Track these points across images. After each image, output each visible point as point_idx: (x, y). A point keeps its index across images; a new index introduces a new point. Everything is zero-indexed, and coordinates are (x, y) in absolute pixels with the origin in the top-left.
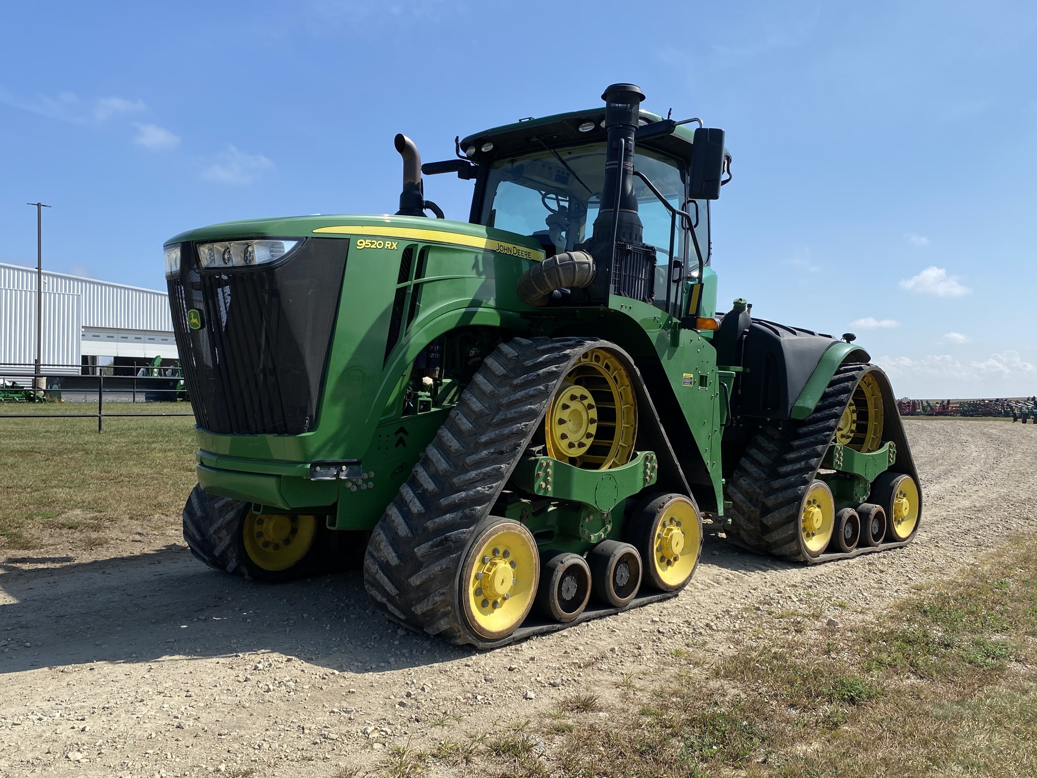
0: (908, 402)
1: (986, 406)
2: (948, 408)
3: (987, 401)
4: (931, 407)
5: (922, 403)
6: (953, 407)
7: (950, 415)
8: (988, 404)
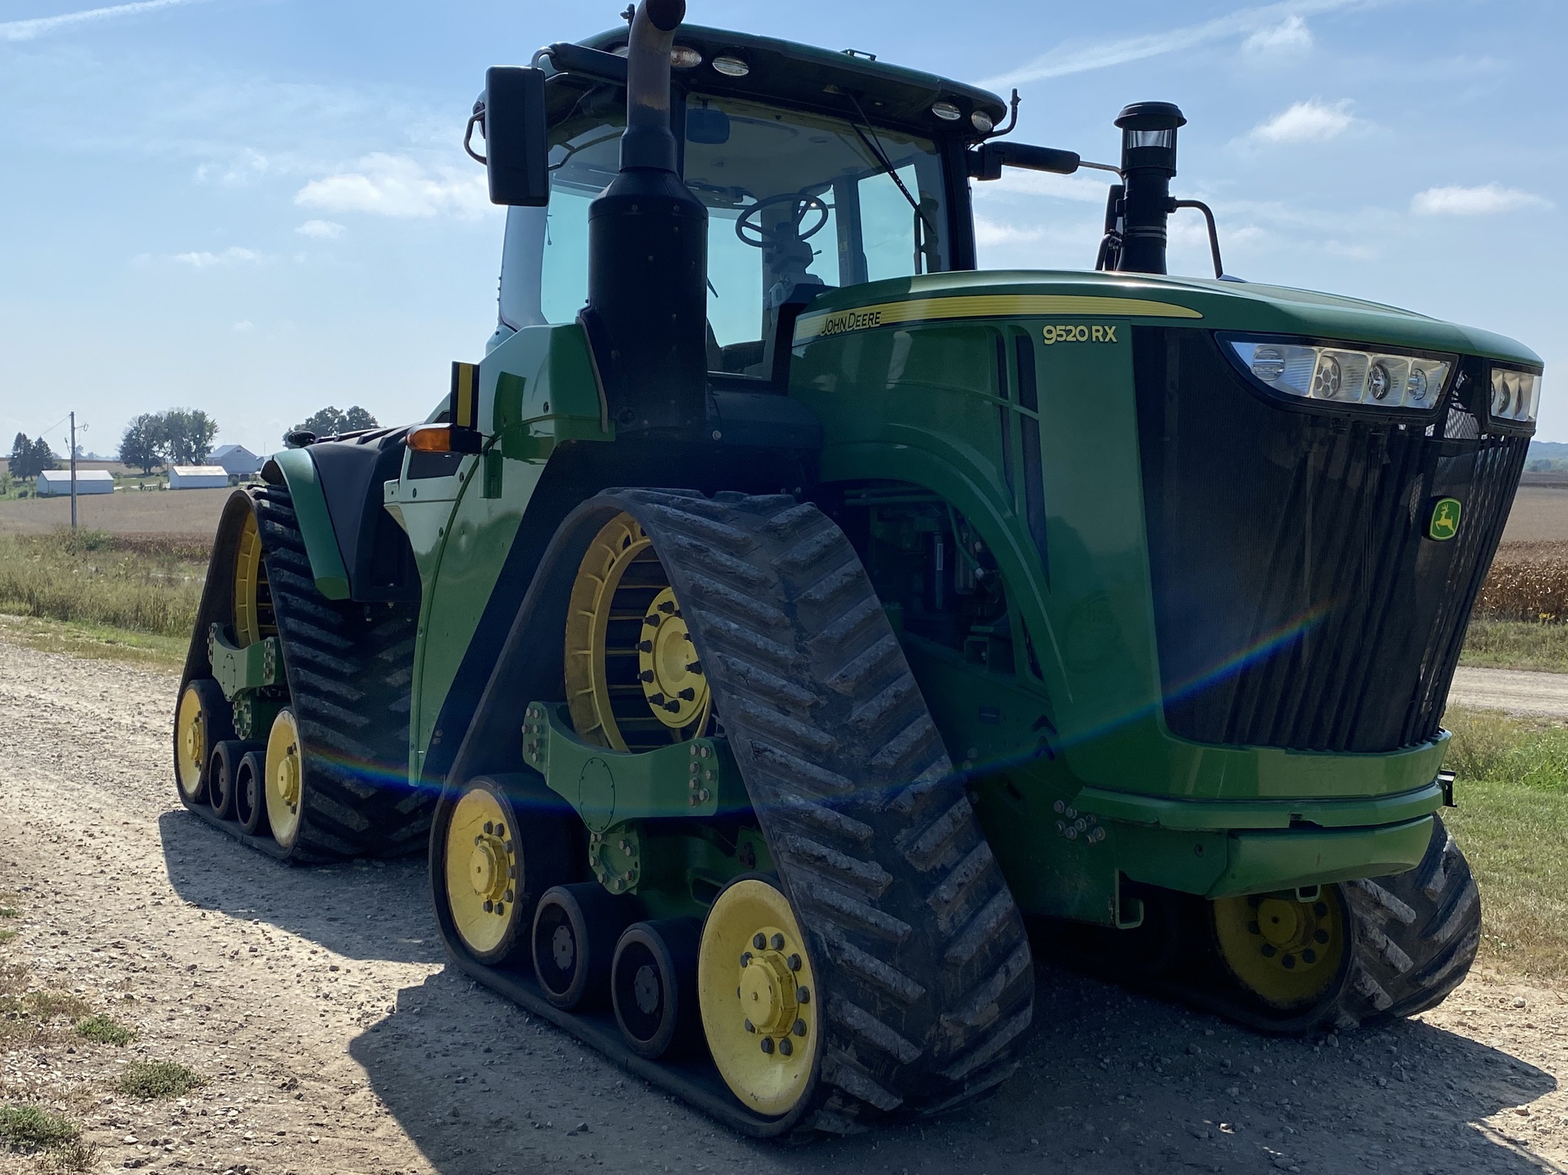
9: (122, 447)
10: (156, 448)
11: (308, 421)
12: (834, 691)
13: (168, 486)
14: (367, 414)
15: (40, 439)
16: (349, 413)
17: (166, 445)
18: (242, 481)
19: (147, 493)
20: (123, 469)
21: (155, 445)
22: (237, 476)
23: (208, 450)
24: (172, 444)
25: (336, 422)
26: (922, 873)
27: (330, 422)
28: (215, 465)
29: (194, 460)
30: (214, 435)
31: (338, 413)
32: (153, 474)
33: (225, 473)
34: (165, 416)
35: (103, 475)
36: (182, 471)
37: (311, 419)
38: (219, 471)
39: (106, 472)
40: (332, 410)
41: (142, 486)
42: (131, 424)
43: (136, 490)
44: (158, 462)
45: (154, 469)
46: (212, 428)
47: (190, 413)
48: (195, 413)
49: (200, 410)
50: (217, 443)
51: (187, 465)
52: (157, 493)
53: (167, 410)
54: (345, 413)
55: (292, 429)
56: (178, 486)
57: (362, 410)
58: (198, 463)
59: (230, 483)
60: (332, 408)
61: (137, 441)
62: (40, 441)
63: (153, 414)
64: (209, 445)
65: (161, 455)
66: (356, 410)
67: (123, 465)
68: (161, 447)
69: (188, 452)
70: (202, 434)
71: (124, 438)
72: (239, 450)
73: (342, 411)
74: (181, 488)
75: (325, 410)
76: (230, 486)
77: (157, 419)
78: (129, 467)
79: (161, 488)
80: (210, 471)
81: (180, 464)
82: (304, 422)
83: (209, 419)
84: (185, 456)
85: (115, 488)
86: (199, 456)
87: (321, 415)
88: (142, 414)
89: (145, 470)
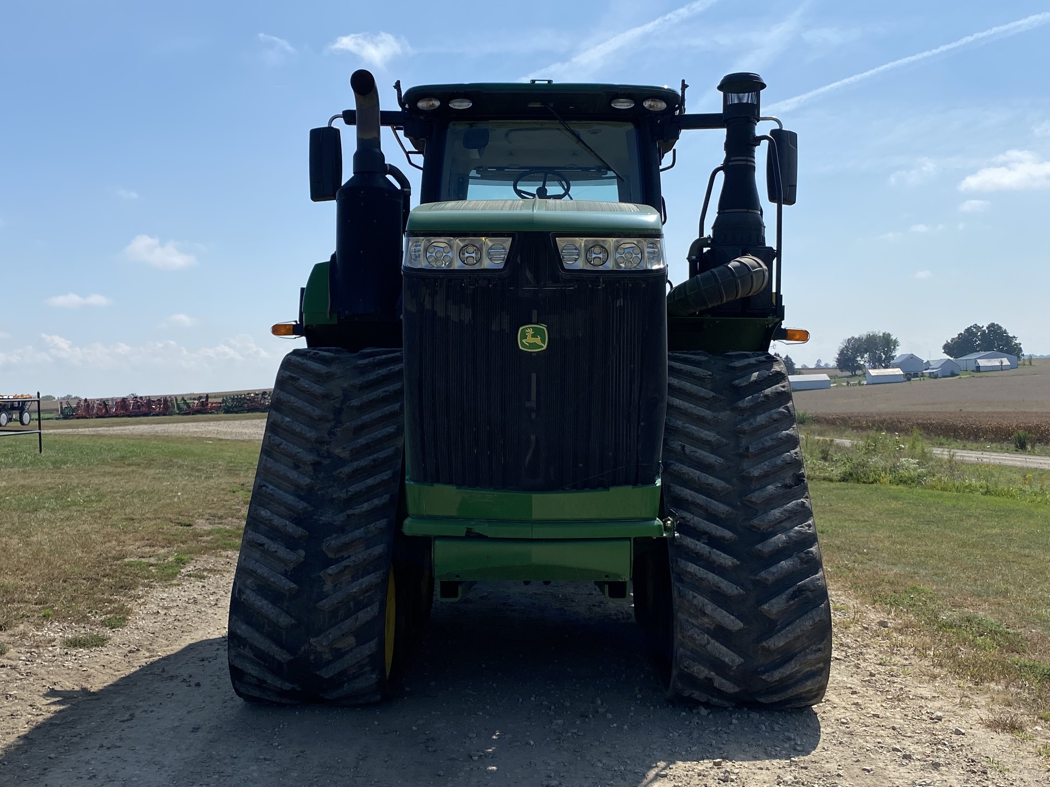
0: (158, 400)
1: (252, 400)
2: (207, 404)
3: (253, 395)
4: (187, 404)
5: (176, 400)
6: (212, 403)
7: (211, 413)
8: (254, 398)
9: (838, 359)
10: (859, 359)
11: (959, 335)
12: (339, 456)
13: (865, 383)
14: (1000, 328)
15: (787, 356)
16: (987, 328)
17: (866, 356)
18: (914, 377)
19: (852, 388)
20: (838, 373)
21: (858, 356)
22: (910, 374)
23: (893, 358)
24: (869, 355)
25: (979, 334)
26: (332, 558)
27: (975, 335)
28: (896, 368)
29: (884, 365)
30: (897, 348)
31: (981, 328)
32: (857, 375)
33: (902, 373)
34: (864, 338)
35: (824, 377)
36: (873, 372)
37: (961, 334)
38: (898, 371)
39: (826, 375)
40: (976, 326)
41: (848, 383)
42: (842, 343)
43: (845, 386)
44: (860, 367)
45: (858, 372)
46: (895, 343)
47: (881, 334)
48: (884, 334)
49: (887, 332)
50: (898, 353)
51: (879, 368)
52: (858, 387)
53: (865, 334)
54: (985, 328)
55: (949, 341)
56: (871, 382)
57: (997, 325)
58: (886, 367)
59: (905, 379)
60: (976, 325)
61: (846, 355)
62: (787, 357)
63: (857, 336)
64: (893, 354)
65: (862, 363)
66: (993, 325)
67: (838, 370)
68: (862, 357)
69: (880, 360)
70: (889, 348)
71: (839, 352)
72: (912, 357)
73: (983, 327)
74: (873, 384)
75: (971, 327)
76: (905, 381)
77: (859, 339)
78: (842, 371)
79: (859, 383)
80: (892, 372)
81: (874, 368)
82: (957, 336)
83: (893, 337)
84: (877, 362)
85: (831, 385)
86: (887, 362)
87: (968, 330)
88: (850, 337)
89: (852, 373)
